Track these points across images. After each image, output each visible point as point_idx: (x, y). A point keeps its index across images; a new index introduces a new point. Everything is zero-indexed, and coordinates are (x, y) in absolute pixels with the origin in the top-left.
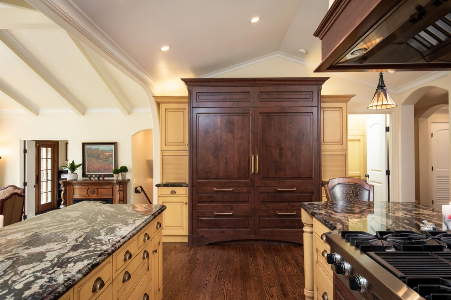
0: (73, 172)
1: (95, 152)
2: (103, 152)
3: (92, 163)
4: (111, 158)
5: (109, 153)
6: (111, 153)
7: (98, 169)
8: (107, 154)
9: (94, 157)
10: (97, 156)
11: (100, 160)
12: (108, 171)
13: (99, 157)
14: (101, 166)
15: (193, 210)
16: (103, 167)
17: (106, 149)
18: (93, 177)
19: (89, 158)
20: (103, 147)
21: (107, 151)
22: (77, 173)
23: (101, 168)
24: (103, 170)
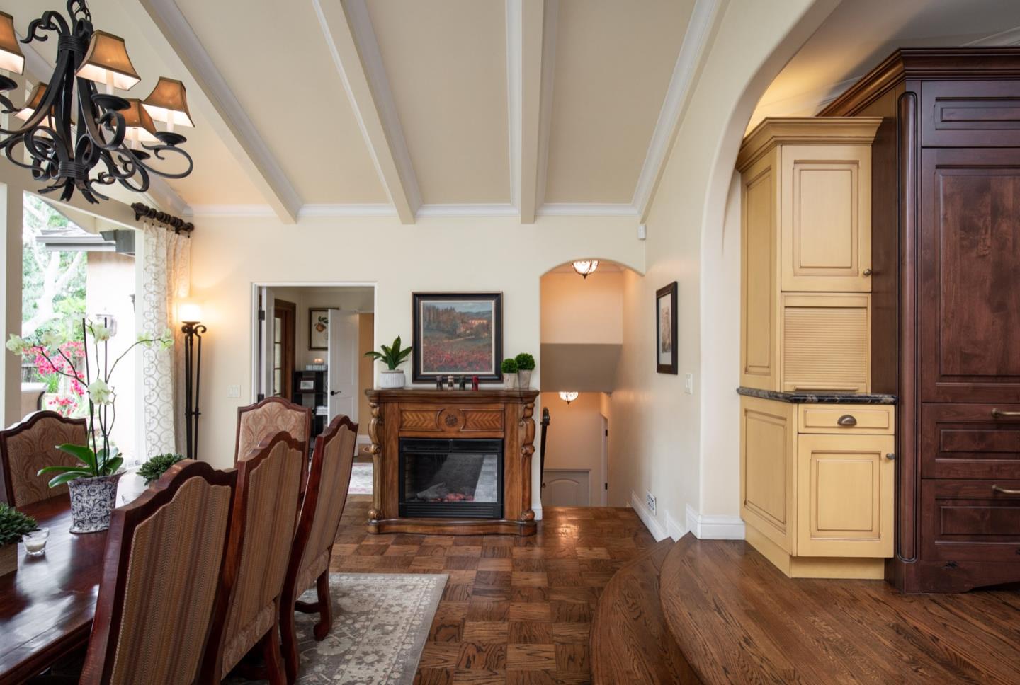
0: (394, 369)
1: (444, 318)
2: (465, 317)
3: (436, 346)
4: (486, 334)
5: (481, 321)
6: (485, 321)
7: (452, 360)
8: (476, 323)
9: (443, 331)
10: (448, 326)
11: (459, 339)
12: (478, 368)
13: (455, 330)
14: (460, 354)
15: (922, 478)
16: (466, 358)
17: (475, 310)
18: (450, 380)
19: (428, 334)
20: (467, 303)
21: (478, 316)
22: (402, 372)
23: (459, 358)
24: (465, 365)
